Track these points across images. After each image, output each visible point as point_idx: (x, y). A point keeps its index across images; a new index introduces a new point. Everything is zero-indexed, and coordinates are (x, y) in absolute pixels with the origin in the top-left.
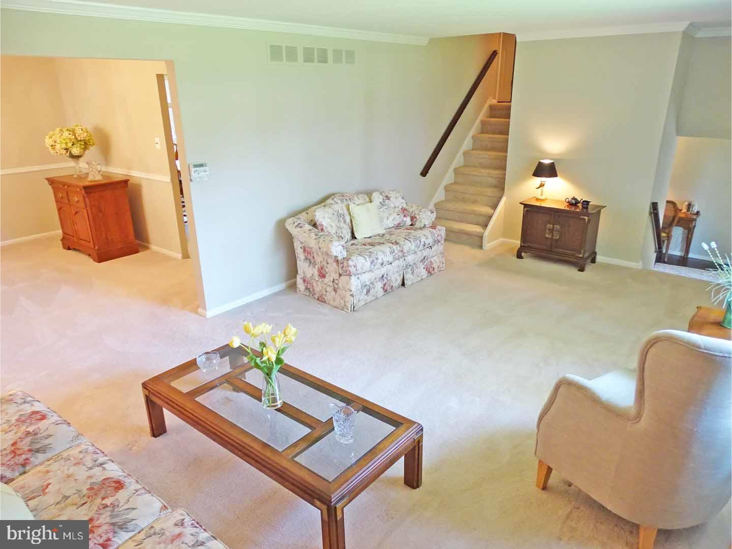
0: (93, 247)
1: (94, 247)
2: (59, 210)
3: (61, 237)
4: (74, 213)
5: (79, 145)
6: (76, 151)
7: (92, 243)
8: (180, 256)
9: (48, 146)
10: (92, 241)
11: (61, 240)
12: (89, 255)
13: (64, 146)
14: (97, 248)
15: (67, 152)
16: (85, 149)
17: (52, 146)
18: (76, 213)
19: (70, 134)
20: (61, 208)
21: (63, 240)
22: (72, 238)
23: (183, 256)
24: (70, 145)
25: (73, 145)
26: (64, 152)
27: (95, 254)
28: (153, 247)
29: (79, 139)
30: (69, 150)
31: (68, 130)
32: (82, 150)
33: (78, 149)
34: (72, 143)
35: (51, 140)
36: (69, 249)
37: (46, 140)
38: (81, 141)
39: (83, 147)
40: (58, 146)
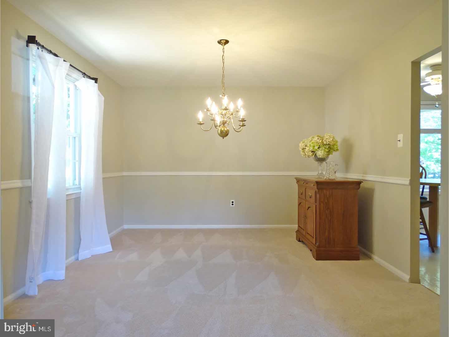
0: (314, 242)
1: (316, 244)
2: (300, 204)
3: (297, 229)
4: (307, 208)
5: (324, 149)
6: (320, 153)
7: (314, 239)
8: (407, 277)
9: (300, 149)
10: (314, 237)
11: (296, 232)
12: (311, 250)
13: (311, 149)
14: (317, 244)
15: (314, 154)
16: (329, 153)
17: (303, 149)
18: (309, 208)
19: (318, 139)
20: (300, 203)
21: (298, 232)
22: (303, 230)
23: (410, 278)
24: (316, 148)
25: (319, 148)
26: (311, 154)
27: (315, 250)
28: (376, 257)
29: (325, 143)
30: (315, 153)
31: (318, 136)
32: (326, 153)
33: (323, 152)
34: (318, 146)
35: (303, 144)
36: (299, 241)
37: (300, 145)
38: (326, 144)
39: (327, 150)
40: (307, 149)
